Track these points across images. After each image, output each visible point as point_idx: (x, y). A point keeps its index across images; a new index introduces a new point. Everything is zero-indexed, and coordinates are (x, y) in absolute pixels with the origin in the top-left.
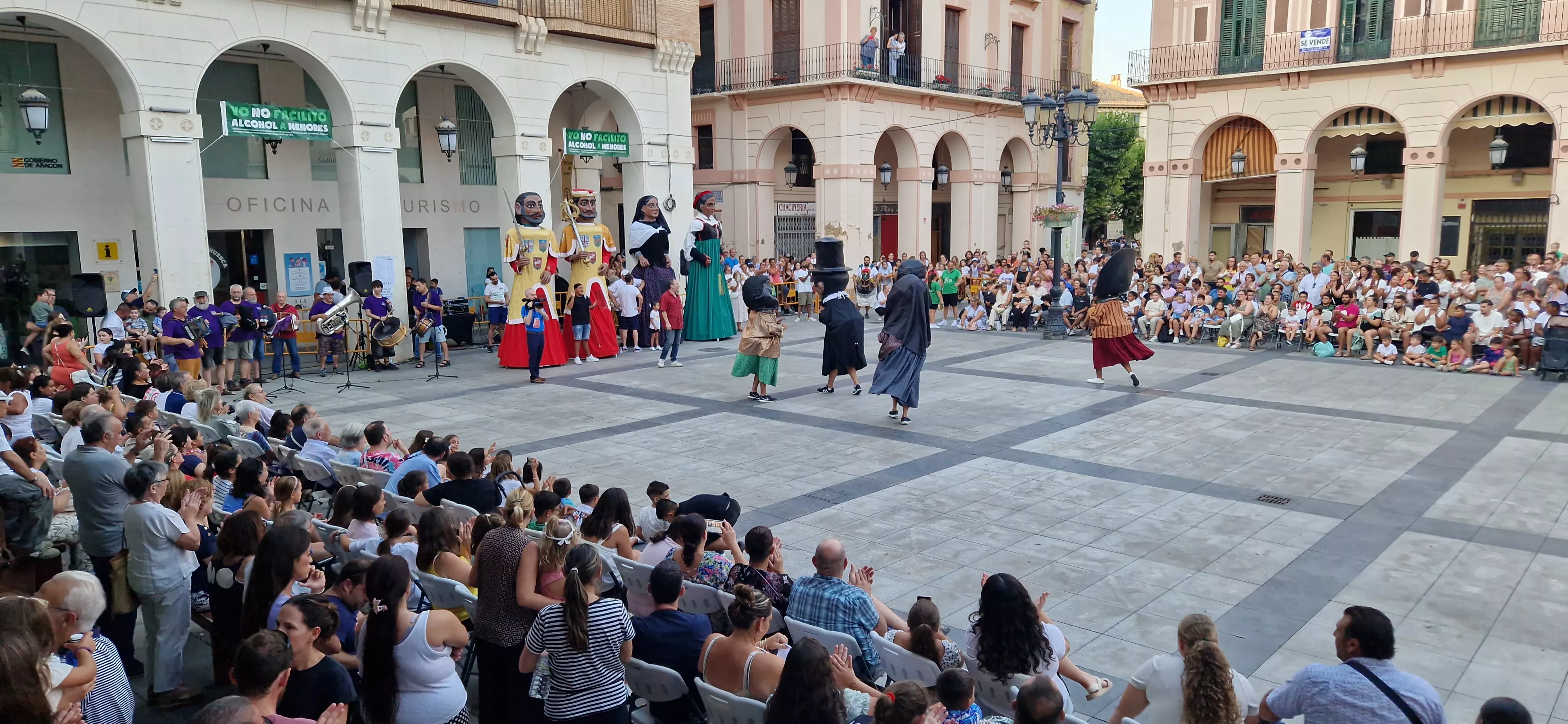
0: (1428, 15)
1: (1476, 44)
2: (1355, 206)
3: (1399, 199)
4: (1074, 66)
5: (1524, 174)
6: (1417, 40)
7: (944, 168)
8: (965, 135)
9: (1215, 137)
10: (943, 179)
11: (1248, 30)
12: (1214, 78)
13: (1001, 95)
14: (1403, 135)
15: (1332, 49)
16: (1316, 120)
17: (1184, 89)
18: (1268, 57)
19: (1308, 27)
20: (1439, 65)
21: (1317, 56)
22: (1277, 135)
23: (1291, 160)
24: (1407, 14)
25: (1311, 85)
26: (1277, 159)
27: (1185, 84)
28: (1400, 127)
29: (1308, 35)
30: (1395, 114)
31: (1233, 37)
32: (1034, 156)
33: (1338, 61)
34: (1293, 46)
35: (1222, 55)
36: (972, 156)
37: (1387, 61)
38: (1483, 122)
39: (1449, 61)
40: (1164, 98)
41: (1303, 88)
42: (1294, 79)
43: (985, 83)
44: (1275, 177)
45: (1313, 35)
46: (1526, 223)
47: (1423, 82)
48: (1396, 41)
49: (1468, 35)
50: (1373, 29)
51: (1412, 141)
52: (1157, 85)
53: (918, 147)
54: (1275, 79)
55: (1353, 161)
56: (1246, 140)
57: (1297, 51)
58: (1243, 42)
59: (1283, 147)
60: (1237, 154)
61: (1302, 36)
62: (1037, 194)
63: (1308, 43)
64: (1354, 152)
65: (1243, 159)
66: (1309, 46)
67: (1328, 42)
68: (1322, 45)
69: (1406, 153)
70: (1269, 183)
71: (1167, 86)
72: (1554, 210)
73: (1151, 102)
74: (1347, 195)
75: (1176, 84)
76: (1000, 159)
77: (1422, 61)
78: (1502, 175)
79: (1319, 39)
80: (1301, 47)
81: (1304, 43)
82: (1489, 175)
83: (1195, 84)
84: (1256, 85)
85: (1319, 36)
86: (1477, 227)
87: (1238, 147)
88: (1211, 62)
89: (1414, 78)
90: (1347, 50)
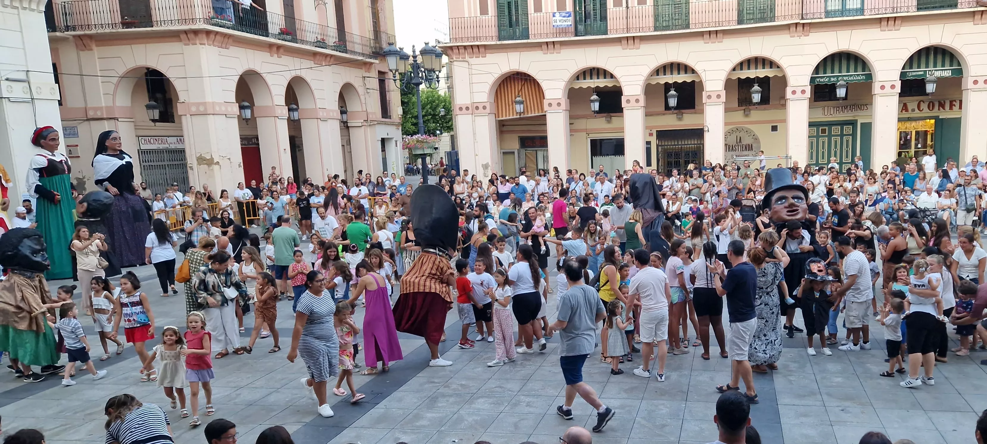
0: (627, 7)
1: (656, 29)
2: (590, 136)
3: (622, 130)
4: (382, 29)
5: (682, 113)
6: (622, 24)
7: (295, 107)
8: (308, 79)
9: (502, 86)
10: (296, 115)
11: (517, 10)
12: (499, 43)
13: (333, 48)
14: (620, 86)
15: (573, 26)
16: (568, 75)
17: (477, 50)
18: (532, 30)
19: (556, 11)
20: (637, 41)
21: (563, 31)
22: (544, 85)
23: (554, 103)
24: (615, 6)
25: (562, 51)
26: (546, 103)
27: (478, 46)
28: (618, 81)
29: (557, 15)
30: (615, 73)
31: (507, 13)
32: (362, 97)
33: (577, 35)
34: (548, 23)
35: (500, 26)
36: (316, 97)
37: (605, 37)
38: (663, 79)
39: (642, 39)
40: (463, 56)
41: (557, 53)
42: (551, 46)
43: (319, 38)
44: (545, 115)
45: (560, 16)
46: (687, 144)
47: (628, 52)
48: (611, 24)
49: (650, 22)
50: (595, 14)
51: (626, 91)
52: (458, 46)
53: (272, 88)
54: (537, 45)
55: (592, 104)
56: (523, 88)
57: (552, 27)
58: (514, 18)
59: (548, 95)
60: (518, 99)
61: (554, 16)
62: (369, 129)
63: (558, 21)
64: (592, 98)
65: (521, 103)
66: (558, 23)
67: (570, 21)
68: (567, 23)
69: (623, 99)
70: (542, 120)
71: (465, 47)
72: (707, 136)
73: (455, 59)
74: (587, 128)
75: (472, 46)
76: (337, 100)
77: (627, 38)
78: (670, 114)
79: (565, 19)
80: (554, 24)
81: (556, 21)
82: (664, 114)
83: (485, 46)
84: (525, 49)
85: (564, 17)
86: (660, 148)
87: (518, 94)
88: (494, 32)
89: (623, 49)
90: (581, 28)
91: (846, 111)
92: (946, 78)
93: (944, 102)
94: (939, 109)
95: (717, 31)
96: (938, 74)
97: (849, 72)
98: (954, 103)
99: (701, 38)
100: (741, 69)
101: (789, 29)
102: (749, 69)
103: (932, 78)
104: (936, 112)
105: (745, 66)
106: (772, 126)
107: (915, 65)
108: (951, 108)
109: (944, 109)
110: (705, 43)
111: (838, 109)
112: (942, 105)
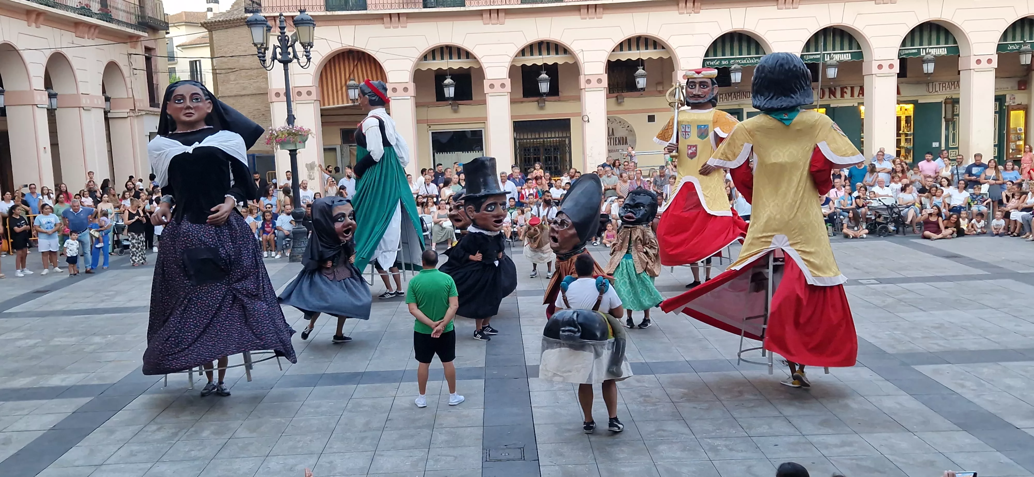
1: (523, 1)
2: (432, 127)
3: (485, 120)
5: (545, 101)
8: (69, 56)
9: (329, 67)
12: (326, 13)
13: (97, 16)
14: (482, 69)
16: (416, 54)
20: (501, 15)
22: (386, 66)
23: (400, 88)
25: (409, 25)
28: (478, 62)
30: (474, 52)
32: (128, 80)
33: (425, 6)
36: (78, 79)
37: (462, 9)
39: (508, 12)
41: (402, 27)
42: (395, 19)
43: (83, 3)
46: (552, 137)
47: (491, 27)
51: (489, 74)
53: (29, 67)
54: (380, 18)
55: (446, 89)
56: (356, 70)
59: (392, 78)
60: (351, 82)
62: (135, 121)
64: (446, 82)
69: (486, 84)
74: (426, 118)
76: (101, 83)
77: (490, 11)
78: (530, 102)
82: (522, 102)
84: (360, 22)
86: (518, 141)
87: (350, 76)
89: (485, 24)
91: (730, 98)
92: (846, 62)
93: (835, 89)
94: (830, 97)
95: (596, 5)
96: (837, 57)
97: (742, 55)
98: (845, 90)
99: (577, 13)
100: (621, 50)
101: (678, 5)
102: (630, 49)
103: (833, 62)
104: (826, 101)
105: (626, 46)
106: (649, 116)
107: (812, 48)
108: (842, 96)
109: (835, 97)
110: (582, 19)
111: (721, 96)
112: (832, 93)
